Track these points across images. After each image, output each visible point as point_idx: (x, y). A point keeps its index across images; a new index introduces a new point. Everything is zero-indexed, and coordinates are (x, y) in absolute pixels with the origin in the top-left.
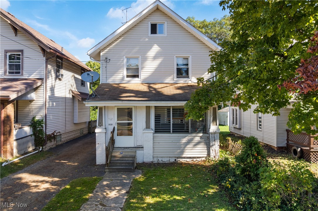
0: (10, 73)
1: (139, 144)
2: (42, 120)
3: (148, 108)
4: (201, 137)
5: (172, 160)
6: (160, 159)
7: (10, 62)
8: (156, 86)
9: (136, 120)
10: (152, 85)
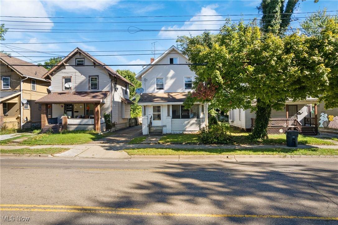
0: (91, 88)
1: (164, 124)
2: (110, 115)
3: (169, 106)
4: (196, 121)
5: (181, 132)
6: (175, 132)
7: (91, 82)
8: (172, 94)
9: (162, 112)
10: (170, 94)
